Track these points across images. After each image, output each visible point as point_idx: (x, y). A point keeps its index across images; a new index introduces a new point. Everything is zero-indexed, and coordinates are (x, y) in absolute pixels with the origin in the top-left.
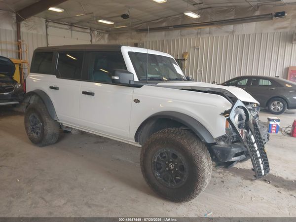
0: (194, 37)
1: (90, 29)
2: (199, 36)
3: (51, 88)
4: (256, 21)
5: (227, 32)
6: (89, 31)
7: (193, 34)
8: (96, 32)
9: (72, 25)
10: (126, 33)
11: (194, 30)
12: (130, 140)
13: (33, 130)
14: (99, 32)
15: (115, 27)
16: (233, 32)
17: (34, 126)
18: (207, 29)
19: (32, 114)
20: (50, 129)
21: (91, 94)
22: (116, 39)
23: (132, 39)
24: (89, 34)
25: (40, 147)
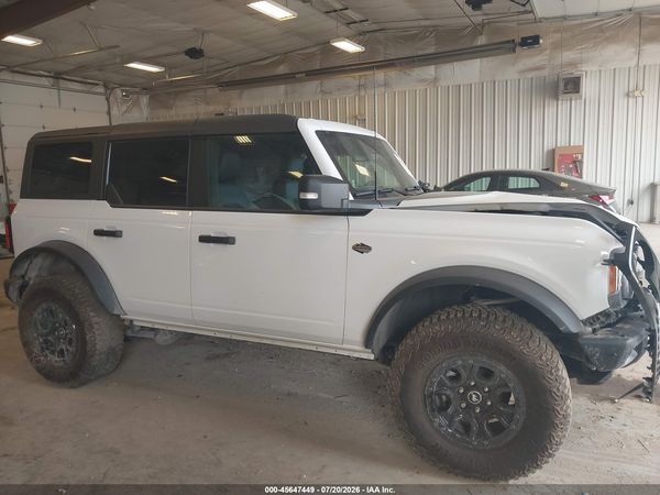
0: (352, 95)
1: (106, 86)
2: (363, 93)
3: (99, 233)
4: (480, 57)
5: (423, 81)
6: (101, 89)
7: (348, 87)
8: (118, 91)
9: (57, 76)
10: (189, 91)
11: (351, 79)
12: (345, 346)
13: (47, 345)
14: (126, 91)
15: (168, 79)
16: (436, 80)
17: (47, 335)
18: (380, 75)
19: (44, 306)
20: (102, 338)
21: (227, 241)
22: (170, 107)
23: (208, 104)
24: (103, 98)
25: (72, 387)
